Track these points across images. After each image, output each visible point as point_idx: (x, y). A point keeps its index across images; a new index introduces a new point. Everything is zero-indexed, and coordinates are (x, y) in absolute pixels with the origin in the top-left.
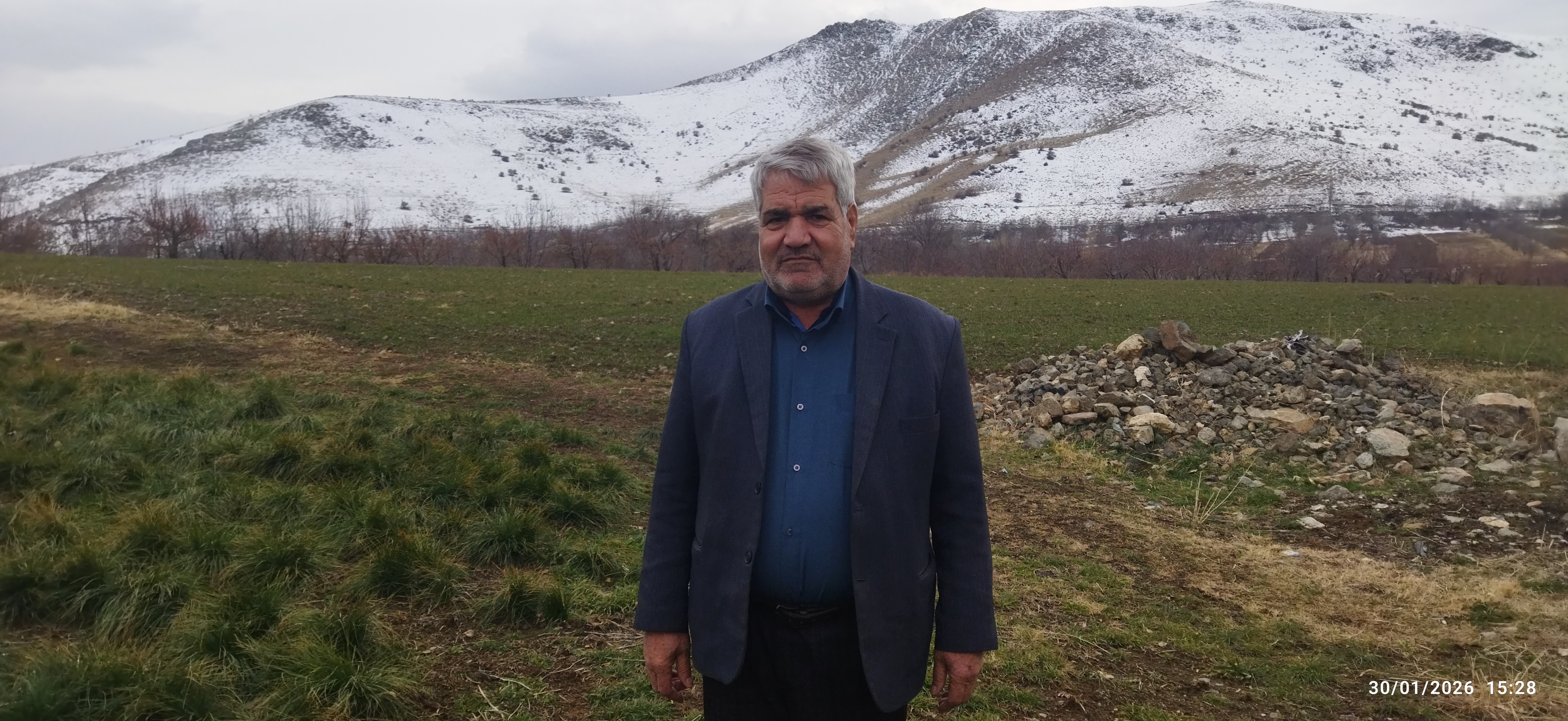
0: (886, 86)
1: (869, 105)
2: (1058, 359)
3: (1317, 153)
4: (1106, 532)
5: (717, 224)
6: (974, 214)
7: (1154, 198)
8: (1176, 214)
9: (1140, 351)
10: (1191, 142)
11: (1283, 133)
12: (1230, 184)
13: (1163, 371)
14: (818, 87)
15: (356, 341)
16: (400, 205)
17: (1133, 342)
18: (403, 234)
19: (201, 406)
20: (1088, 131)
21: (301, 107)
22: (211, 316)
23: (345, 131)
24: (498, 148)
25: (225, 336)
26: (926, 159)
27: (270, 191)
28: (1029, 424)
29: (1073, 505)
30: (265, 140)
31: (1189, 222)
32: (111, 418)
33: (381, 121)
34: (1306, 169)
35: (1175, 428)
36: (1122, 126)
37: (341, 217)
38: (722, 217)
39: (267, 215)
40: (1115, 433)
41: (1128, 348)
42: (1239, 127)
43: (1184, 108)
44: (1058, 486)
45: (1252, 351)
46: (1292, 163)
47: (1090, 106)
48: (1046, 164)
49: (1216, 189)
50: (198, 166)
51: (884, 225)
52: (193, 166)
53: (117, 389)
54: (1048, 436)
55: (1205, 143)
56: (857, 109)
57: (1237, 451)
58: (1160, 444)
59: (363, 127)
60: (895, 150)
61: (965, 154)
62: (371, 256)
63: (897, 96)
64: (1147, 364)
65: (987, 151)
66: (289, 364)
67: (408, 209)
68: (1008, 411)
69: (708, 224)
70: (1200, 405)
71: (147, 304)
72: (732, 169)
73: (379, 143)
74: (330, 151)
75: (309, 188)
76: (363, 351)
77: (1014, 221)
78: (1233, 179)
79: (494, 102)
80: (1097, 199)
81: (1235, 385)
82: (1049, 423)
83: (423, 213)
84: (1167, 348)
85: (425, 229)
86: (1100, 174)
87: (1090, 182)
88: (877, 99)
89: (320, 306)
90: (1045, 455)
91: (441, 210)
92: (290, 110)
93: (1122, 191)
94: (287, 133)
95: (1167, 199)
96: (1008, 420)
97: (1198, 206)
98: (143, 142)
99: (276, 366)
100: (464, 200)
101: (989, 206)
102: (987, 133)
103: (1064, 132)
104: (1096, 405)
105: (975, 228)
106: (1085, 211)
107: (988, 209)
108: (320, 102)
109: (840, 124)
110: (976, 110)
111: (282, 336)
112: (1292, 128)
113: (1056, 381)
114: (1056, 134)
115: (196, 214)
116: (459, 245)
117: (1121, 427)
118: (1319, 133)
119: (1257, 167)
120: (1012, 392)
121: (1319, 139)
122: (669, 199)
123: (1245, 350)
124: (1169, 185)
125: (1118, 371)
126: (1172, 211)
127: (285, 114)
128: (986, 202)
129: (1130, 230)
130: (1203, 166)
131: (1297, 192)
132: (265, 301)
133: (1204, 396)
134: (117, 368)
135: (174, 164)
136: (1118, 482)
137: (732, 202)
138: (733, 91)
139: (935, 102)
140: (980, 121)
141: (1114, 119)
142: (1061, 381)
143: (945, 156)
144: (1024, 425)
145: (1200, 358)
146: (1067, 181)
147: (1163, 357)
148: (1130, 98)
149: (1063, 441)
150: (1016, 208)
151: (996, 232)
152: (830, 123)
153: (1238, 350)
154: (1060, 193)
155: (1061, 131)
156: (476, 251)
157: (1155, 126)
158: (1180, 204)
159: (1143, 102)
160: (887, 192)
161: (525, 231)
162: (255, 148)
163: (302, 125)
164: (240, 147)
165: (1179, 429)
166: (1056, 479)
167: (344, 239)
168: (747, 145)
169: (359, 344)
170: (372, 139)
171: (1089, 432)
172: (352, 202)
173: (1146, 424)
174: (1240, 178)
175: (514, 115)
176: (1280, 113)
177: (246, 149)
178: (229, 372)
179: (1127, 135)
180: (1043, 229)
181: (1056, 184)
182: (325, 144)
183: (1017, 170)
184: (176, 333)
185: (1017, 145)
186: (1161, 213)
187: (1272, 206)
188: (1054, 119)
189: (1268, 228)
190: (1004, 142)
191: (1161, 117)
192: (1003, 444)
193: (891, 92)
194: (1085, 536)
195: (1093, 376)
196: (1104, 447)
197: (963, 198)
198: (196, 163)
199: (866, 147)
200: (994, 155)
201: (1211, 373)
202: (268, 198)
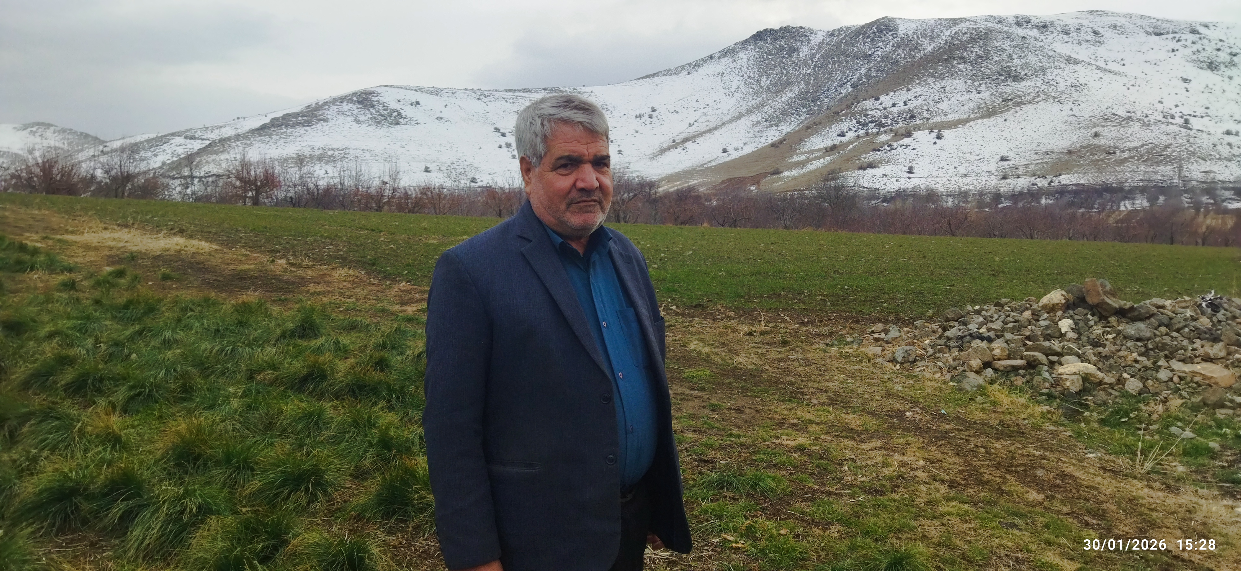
0: (804, 80)
1: (790, 94)
2: (983, 310)
3: (1169, 137)
4: (1058, 482)
5: (666, 187)
6: (874, 183)
7: (1027, 172)
8: (1046, 185)
9: (1063, 305)
10: (1060, 126)
11: (1140, 120)
12: (1093, 161)
13: (1086, 324)
14: (748, 80)
15: (382, 275)
16: (423, 169)
17: (1056, 296)
18: (425, 190)
19: (255, 326)
20: (972, 116)
21: (354, 94)
22: (273, 252)
23: (386, 112)
24: (498, 126)
25: (282, 268)
26: (835, 138)
27: (330, 157)
28: (960, 368)
29: (1020, 452)
30: (328, 118)
31: (1057, 192)
32: (180, 335)
33: (412, 105)
34: (1159, 150)
35: (1103, 378)
36: (1001, 112)
37: (379, 177)
38: (668, 181)
39: (326, 175)
40: (1045, 380)
41: (1052, 302)
42: (1102, 114)
43: (1055, 98)
44: (997, 429)
45: (1170, 308)
46: (1146, 145)
47: (975, 96)
48: (935, 143)
49: (1083, 165)
50: (278, 138)
51: (800, 190)
52: (274, 137)
53: (192, 310)
54: (980, 380)
55: (1072, 127)
56: (779, 97)
57: (1165, 401)
58: (1089, 392)
59: (399, 109)
60: (809, 130)
61: (867, 134)
62: (401, 208)
63: (813, 87)
64: (1071, 317)
65: (885, 132)
66: (329, 292)
67: (429, 172)
68: (938, 355)
69: (658, 187)
70: (1125, 357)
71: (226, 240)
72: (678, 144)
73: (410, 121)
74: (374, 127)
75: (359, 155)
76: (388, 283)
77: (907, 189)
78: (1096, 157)
79: (496, 91)
80: (978, 172)
81: (1157, 339)
82: (980, 368)
83: (440, 175)
84: (1091, 303)
85: (442, 187)
86: (981, 152)
87: (972, 158)
88: (796, 89)
89: (357, 245)
90: (979, 398)
91: (454, 173)
92: (346, 96)
93: (1000, 166)
94: (343, 113)
95: (1039, 173)
96: (939, 363)
97: (1065, 179)
98: (238, 118)
99: (319, 294)
100: (471, 165)
101: (886, 176)
102: (886, 117)
103: (951, 117)
104: (1025, 353)
105: (874, 194)
106: (968, 182)
107: (885, 179)
108: (368, 90)
109: (766, 109)
110: (877, 99)
111: (326, 269)
112: (1147, 116)
113: (981, 331)
114: (944, 119)
115: (273, 172)
116: (467, 201)
117: (1050, 374)
118: (1170, 120)
119: (1117, 148)
120: (940, 337)
121: (1170, 126)
122: (628, 167)
123: (1163, 307)
124: (1040, 161)
125: (1042, 323)
126: (1042, 183)
127: (342, 99)
128: (884, 173)
129: (1006, 198)
130: (1071, 145)
131: (1151, 169)
132: (315, 240)
133: (1128, 348)
134: (195, 292)
135: (260, 135)
136: (1054, 428)
137: (677, 170)
138: (681, 82)
139: (844, 92)
140: (881, 107)
141: (995, 107)
142: (989, 330)
143: (851, 135)
144: (955, 368)
145: (1122, 313)
146: (952, 157)
147: (1086, 311)
148: (1009, 90)
149: (996, 386)
150: (909, 178)
151: (892, 198)
152: (757, 108)
153: (1158, 307)
154: (946, 167)
155: (949, 116)
156: (479, 204)
157: (1029, 113)
158: (1050, 177)
159: (1019, 93)
160: (802, 164)
161: (516, 190)
162: (319, 125)
163: (355, 107)
164: (309, 124)
165: (1107, 379)
166: (995, 422)
167: (380, 195)
168: (690, 125)
169: (385, 278)
170: (405, 118)
171: (1019, 378)
172: (387, 166)
173: (1075, 373)
174: (1102, 157)
175: (511, 101)
176: (1137, 104)
177: (313, 125)
178: (283, 297)
179: (1005, 120)
180: (931, 196)
181: (943, 159)
182: (370, 122)
183: (911, 147)
184: (245, 264)
185: (911, 126)
186: (1033, 184)
187: (1130, 181)
188: (943, 106)
189: (1125, 198)
190: (900, 125)
191: (1035, 106)
192: (936, 385)
193: (807, 84)
194: (1039, 484)
195: (1018, 327)
196: (1036, 395)
197: (865, 169)
198: (277, 135)
199: (786, 128)
200: (891, 135)
201: (1134, 328)
202: (327, 162)
